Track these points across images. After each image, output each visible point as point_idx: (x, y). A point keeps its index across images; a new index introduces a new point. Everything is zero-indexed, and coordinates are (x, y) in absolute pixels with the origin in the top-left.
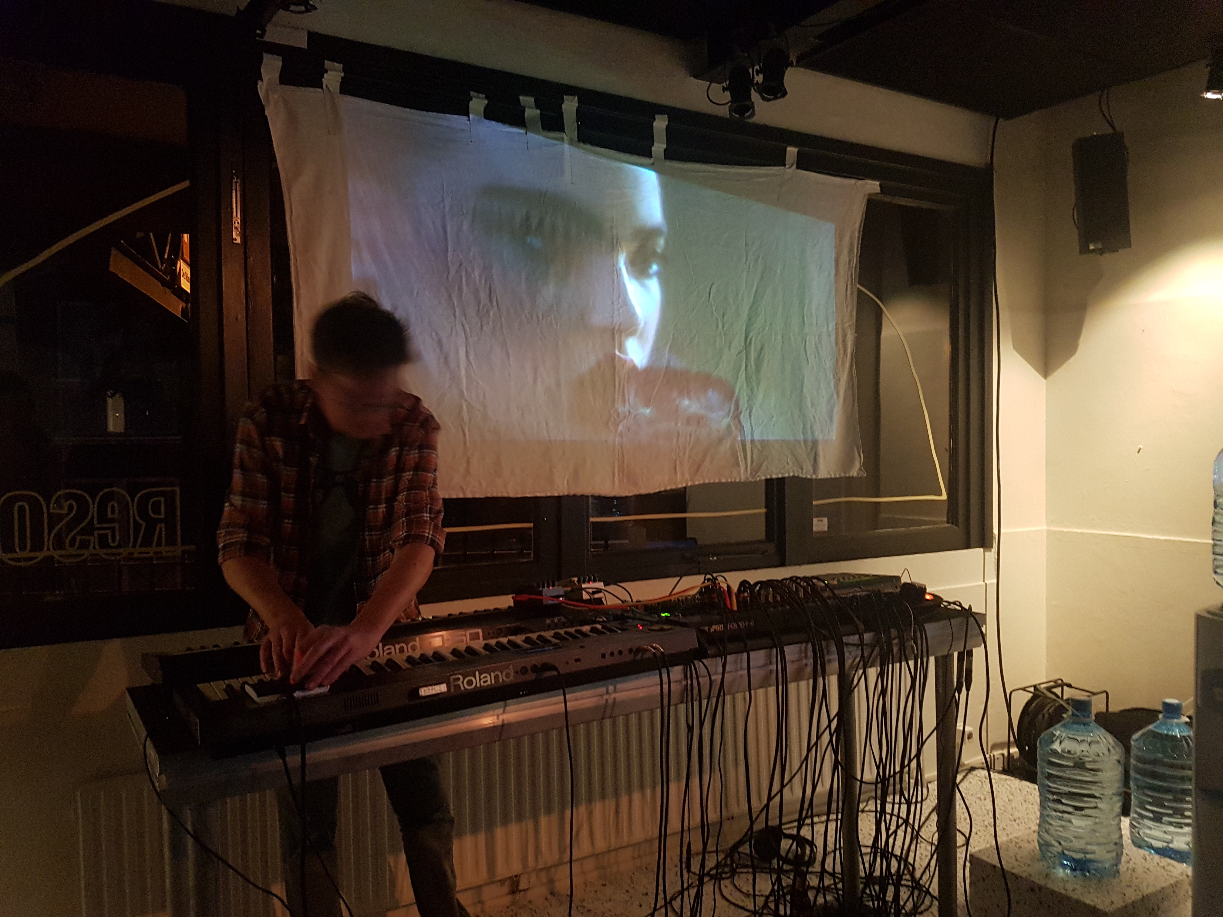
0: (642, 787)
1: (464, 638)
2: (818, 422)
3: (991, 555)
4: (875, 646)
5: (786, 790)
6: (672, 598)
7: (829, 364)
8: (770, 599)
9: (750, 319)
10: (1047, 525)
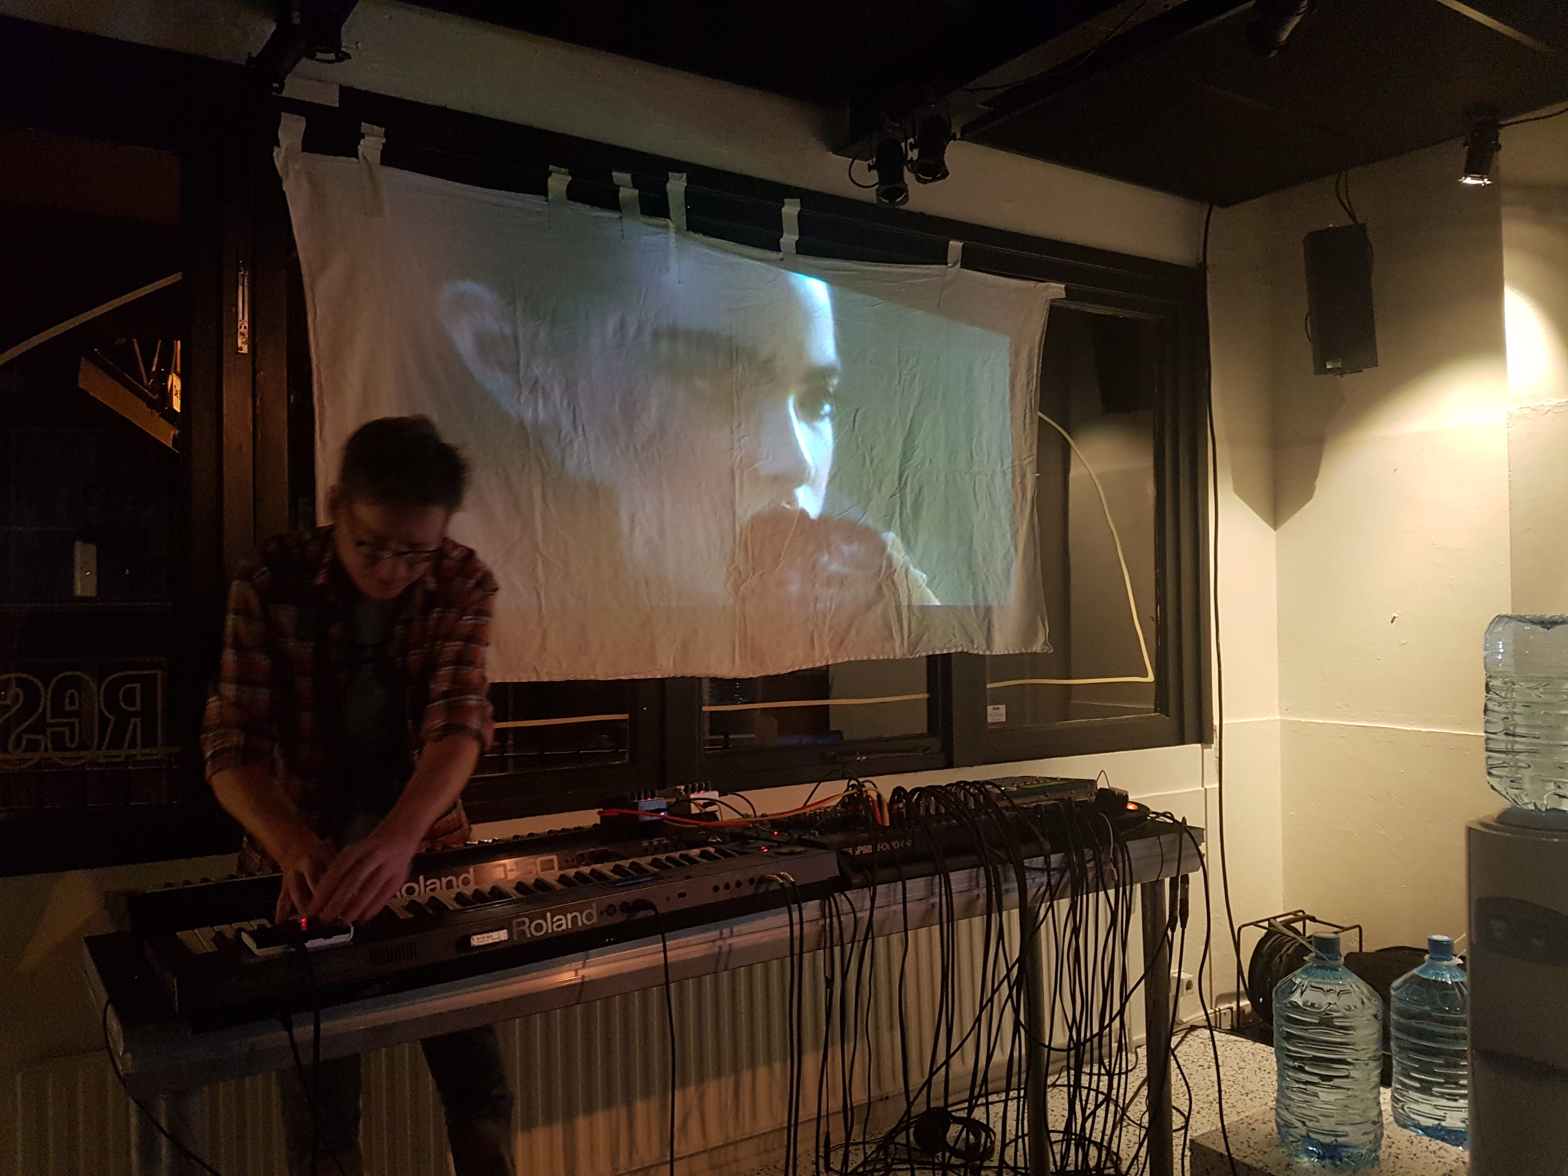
0: (769, 1062)
1: (533, 867)
2: (991, 583)
3: (1211, 752)
4: (1065, 871)
5: (955, 1060)
6: (807, 810)
7: (1004, 512)
8: (932, 812)
9: (904, 454)
10: (1281, 714)
